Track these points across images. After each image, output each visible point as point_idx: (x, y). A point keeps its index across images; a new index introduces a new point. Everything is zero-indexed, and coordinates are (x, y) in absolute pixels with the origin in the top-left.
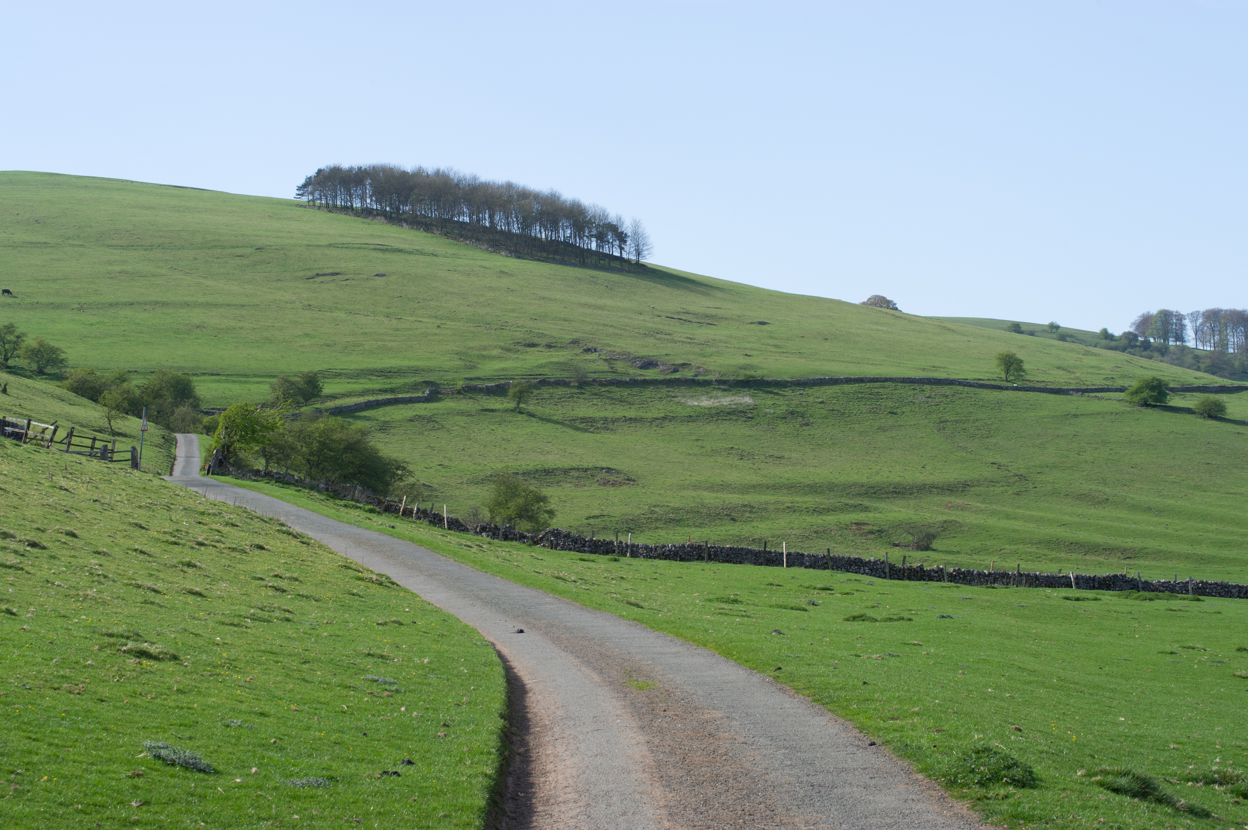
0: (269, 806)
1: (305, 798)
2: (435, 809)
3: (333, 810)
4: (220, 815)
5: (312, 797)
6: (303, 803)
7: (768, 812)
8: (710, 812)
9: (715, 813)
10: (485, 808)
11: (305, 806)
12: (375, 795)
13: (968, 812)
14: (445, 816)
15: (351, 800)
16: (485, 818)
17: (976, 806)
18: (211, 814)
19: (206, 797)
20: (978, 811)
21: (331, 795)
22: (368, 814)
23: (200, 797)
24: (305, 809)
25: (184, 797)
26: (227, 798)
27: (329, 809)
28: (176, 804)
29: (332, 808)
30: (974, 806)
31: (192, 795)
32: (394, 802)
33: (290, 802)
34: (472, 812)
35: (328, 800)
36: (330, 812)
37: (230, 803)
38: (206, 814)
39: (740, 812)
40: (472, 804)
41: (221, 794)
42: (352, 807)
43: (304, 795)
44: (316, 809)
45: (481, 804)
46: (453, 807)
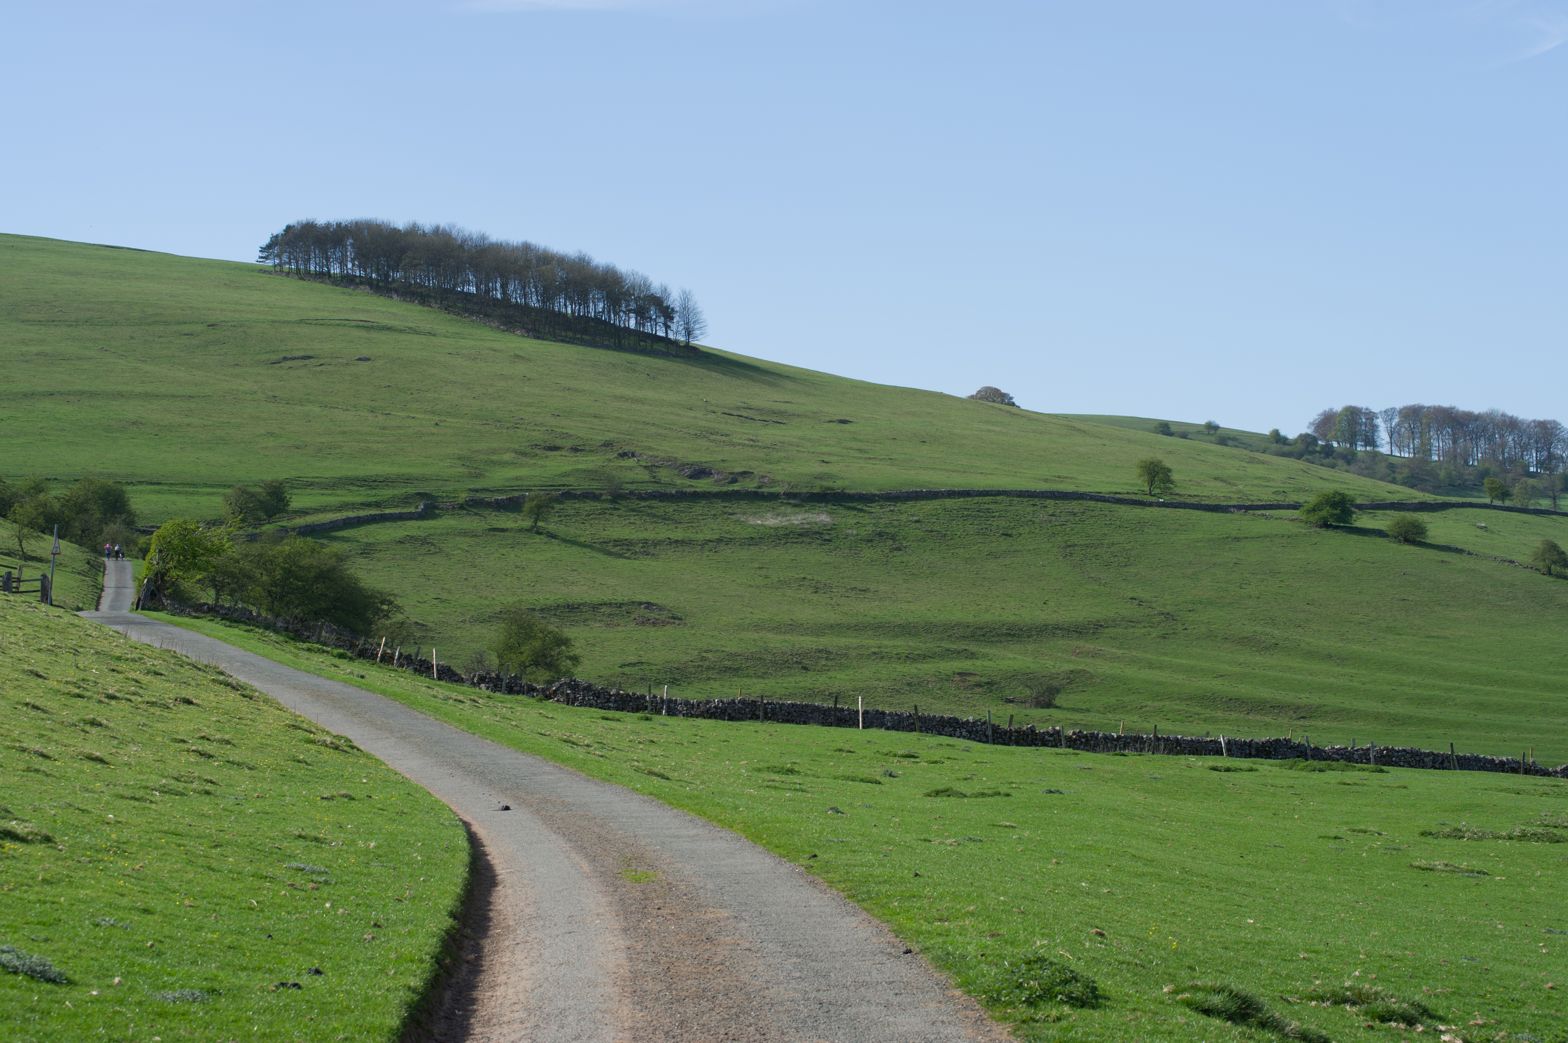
0: (127, 1026)
1: (175, 1014)
2: (335, 1030)
3: (207, 1031)
4: (62, 1036)
5: (183, 1015)
6: (170, 1021)
7: (758, 1036)
8: (685, 1035)
10: (398, 1029)
11: (173, 1025)
12: (264, 1012)
13: (1008, 1038)
15: (232, 1018)
17: (1018, 1030)
18: (51, 1034)
19: (49, 1013)
20: (1020, 1036)
21: (206, 1013)
22: (249, 1036)
23: (43, 1013)
24: (171, 1029)
25: (21, 1012)
26: (75, 1015)
27: (202, 1029)
28: (9, 1021)
29: (206, 1028)
30: (1016, 1030)
31: (33, 1010)
32: (284, 1022)
33: (153, 1020)
34: (381, 1035)
35: (201, 1018)
36: (203, 1032)
37: (79, 1021)
38: (45, 1034)
39: (722, 1037)
40: (381, 1024)
41: (70, 1009)
42: (232, 1026)
43: (175, 1011)
44: (185, 1030)
45: (393, 1024)
46: (358, 1028)
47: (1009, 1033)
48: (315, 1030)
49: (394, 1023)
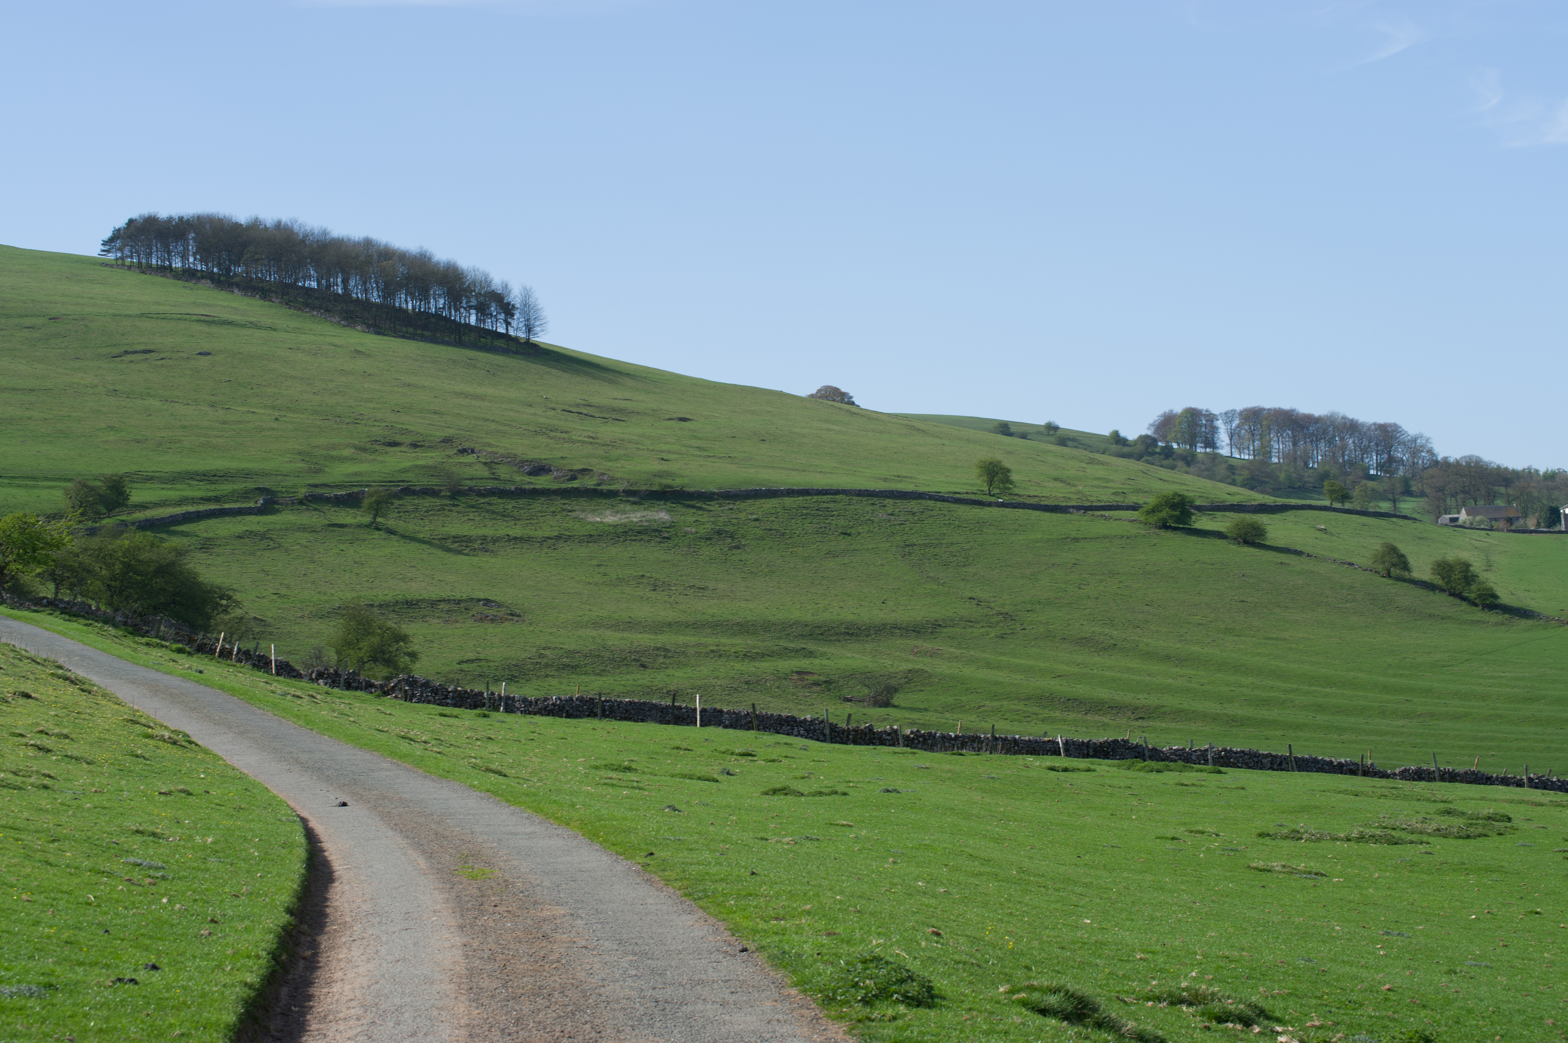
1: (12, 1009)
2: (171, 1025)
3: (44, 1026)
5: (20, 1009)
6: (8, 1016)
7: (593, 1034)
8: (521, 1033)
9: (527, 1034)
10: (235, 1025)
11: (10, 1020)
12: (101, 1007)
13: (844, 1037)
14: (183, 1035)
15: (69, 1013)
16: (233, 1038)
17: (854, 1029)
20: (855, 1035)
21: (43, 1008)
22: (86, 1031)
24: (8, 1024)
27: (39, 1025)
29: (42, 1023)
30: (851, 1029)
32: (120, 1017)
34: (217, 1031)
35: (38, 1013)
36: (40, 1028)
39: (558, 1034)
40: (218, 1020)
42: (69, 1022)
43: (12, 1006)
44: (22, 1025)
45: (229, 1020)
46: (194, 1024)
47: (845, 1033)
48: (151, 1026)
49: (230, 1018)
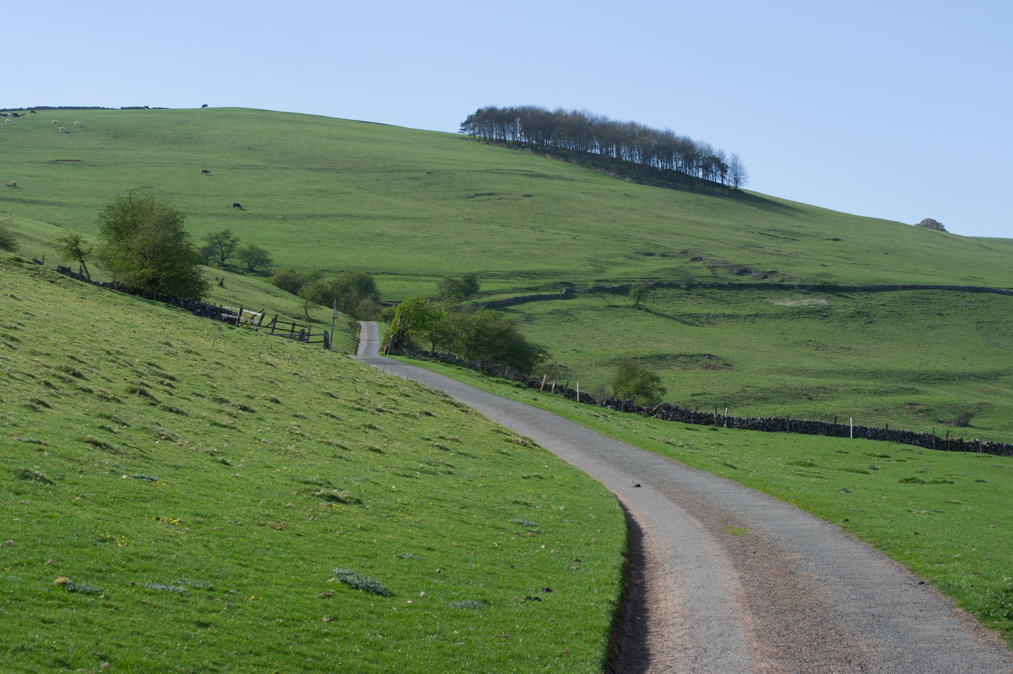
0: (435, 623)
1: (463, 617)
2: (568, 628)
3: (486, 628)
4: (395, 630)
5: (469, 617)
6: (462, 621)
7: (837, 637)
8: (791, 635)
9: (794, 636)
10: (609, 628)
11: (464, 623)
12: (520, 616)
13: (998, 640)
14: (577, 634)
15: (501, 620)
16: (609, 636)
17: (1005, 635)
18: (387, 629)
19: (383, 615)
20: (1006, 639)
21: (485, 615)
22: (514, 631)
23: (379, 614)
24: (463, 626)
25: (366, 614)
26: (400, 616)
27: (483, 626)
28: (359, 620)
29: (485, 626)
30: (1003, 635)
31: (372, 613)
32: (535, 622)
33: (451, 620)
34: (598, 632)
35: (482, 619)
36: (484, 629)
37: (403, 620)
38: (383, 628)
39: (815, 636)
40: (598, 625)
41: (396, 612)
42: (502, 625)
43: (463, 614)
44: (472, 627)
45: (606, 624)
46: (583, 627)
47: (998, 637)
48: (556, 628)
49: (607, 624)
